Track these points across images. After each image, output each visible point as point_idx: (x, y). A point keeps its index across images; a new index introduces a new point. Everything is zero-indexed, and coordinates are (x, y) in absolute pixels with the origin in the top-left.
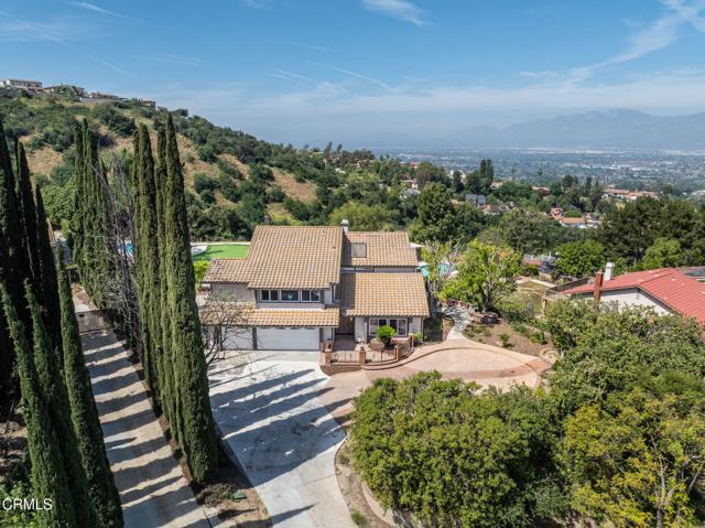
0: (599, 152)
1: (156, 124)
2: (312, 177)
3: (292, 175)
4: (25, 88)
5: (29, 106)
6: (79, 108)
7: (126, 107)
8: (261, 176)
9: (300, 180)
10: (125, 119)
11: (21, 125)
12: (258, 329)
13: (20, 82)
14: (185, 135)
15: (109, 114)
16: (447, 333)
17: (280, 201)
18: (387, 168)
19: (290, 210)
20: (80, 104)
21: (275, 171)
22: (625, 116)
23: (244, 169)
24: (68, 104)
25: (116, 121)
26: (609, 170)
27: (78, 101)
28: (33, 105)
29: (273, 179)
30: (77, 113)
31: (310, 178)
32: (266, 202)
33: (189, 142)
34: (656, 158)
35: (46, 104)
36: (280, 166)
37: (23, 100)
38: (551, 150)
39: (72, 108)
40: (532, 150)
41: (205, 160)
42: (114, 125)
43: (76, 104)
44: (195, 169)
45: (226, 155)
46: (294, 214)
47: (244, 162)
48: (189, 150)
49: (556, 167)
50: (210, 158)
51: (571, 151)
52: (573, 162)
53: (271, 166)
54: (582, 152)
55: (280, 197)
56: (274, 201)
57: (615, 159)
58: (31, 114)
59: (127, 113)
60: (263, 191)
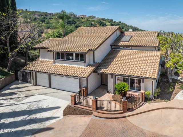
1: (111, 24)
4: (82, 17)
5: (82, 20)
6: (93, 21)
7: (105, 20)
10: (103, 23)
11: (79, 25)
12: (51, 75)
13: (81, 15)
15: (100, 21)
16: (176, 94)
20: (94, 20)
24: (91, 20)
25: (101, 23)
27: (93, 19)
28: (83, 20)
30: (92, 22)
35: (86, 20)
37: (81, 19)
39: (92, 21)
42: (100, 24)
43: (93, 20)
58: (82, 22)
59: (104, 22)
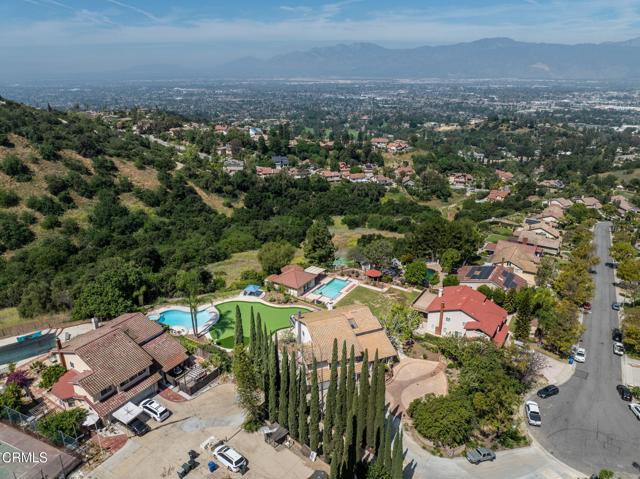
0: (349, 82)
2: (151, 163)
3: (132, 163)
8: (106, 167)
9: (141, 168)
14: (20, 134)
17: (130, 191)
18: (202, 138)
19: (141, 199)
21: (116, 161)
22: (366, 48)
23: (88, 162)
26: (360, 100)
29: (116, 169)
31: (149, 164)
32: (117, 193)
33: (26, 141)
34: (393, 88)
36: (118, 156)
38: (309, 81)
40: (296, 81)
41: (49, 159)
44: (42, 169)
45: (65, 151)
46: (146, 202)
47: (85, 156)
48: (29, 150)
49: (318, 99)
50: (53, 156)
51: (327, 82)
52: (331, 93)
53: (111, 156)
54: (337, 82)
55: (128, 187)
56: (124, 191)
57: (363, 89)
60: (112, 184)
